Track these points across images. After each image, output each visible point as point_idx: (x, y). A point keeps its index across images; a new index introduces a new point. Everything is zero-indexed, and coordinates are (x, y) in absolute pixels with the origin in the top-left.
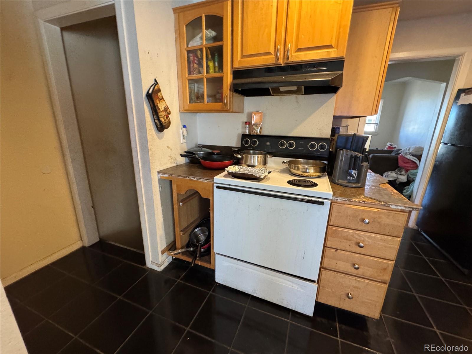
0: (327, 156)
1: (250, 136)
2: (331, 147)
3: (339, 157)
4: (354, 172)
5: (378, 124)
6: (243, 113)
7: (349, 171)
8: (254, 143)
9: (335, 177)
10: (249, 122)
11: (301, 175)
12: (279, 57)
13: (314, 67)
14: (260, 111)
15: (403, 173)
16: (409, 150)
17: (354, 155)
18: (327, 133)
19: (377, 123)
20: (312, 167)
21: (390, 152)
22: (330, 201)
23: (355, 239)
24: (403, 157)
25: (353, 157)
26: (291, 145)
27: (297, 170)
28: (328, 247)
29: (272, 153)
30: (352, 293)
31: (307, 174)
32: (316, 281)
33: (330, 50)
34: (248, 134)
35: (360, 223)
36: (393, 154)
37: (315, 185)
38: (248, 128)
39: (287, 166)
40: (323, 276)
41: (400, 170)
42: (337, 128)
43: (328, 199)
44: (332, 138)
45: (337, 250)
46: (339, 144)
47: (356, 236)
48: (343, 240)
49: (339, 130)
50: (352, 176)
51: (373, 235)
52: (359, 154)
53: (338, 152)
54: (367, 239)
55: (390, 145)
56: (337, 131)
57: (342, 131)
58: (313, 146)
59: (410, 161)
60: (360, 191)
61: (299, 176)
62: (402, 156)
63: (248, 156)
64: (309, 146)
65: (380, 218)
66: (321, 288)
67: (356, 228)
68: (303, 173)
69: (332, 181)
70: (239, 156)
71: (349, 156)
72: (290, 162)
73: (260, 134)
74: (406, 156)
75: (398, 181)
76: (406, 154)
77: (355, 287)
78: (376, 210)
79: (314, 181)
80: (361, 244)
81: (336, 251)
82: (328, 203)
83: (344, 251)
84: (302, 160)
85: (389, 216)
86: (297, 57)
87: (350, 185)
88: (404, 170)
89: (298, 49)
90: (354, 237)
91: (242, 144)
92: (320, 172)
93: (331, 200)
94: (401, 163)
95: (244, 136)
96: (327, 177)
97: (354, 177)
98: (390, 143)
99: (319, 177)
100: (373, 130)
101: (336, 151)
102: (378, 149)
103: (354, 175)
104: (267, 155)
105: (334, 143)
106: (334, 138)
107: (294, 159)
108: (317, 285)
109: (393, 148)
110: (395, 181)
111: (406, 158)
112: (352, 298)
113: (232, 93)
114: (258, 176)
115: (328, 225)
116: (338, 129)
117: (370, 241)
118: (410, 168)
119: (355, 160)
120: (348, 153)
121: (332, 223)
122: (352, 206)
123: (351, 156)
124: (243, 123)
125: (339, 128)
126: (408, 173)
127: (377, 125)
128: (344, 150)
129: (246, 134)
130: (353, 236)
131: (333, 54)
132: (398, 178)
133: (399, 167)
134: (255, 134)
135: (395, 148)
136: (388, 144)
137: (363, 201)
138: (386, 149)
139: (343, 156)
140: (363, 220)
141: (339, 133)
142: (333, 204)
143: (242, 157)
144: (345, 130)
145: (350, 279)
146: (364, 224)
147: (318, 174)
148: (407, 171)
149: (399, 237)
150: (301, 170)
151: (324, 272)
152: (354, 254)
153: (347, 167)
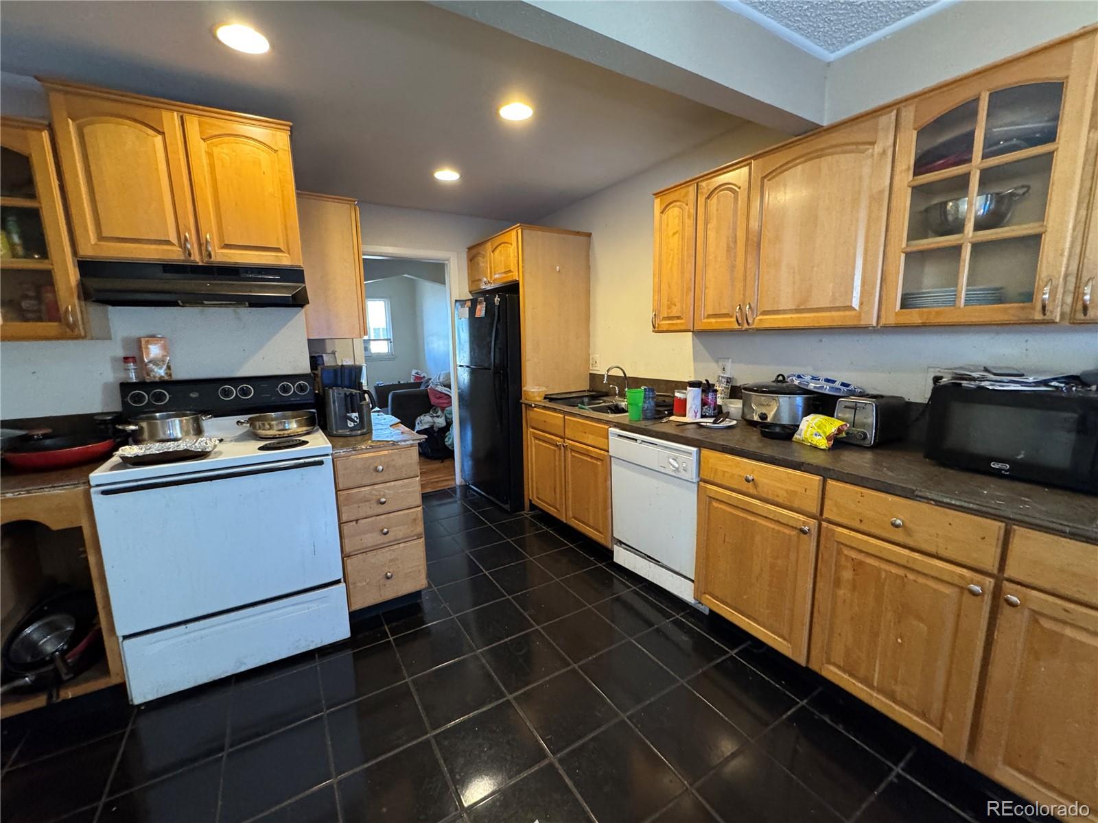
0: (312, 401)
1: (142, 385)
2: (317, 387)
3: (329, 398)
4: (355, 415)
5: (392, 340)
6: (109, 338)
7: (348, 414)
8: (160, 397)
9: (331, 429)
10: (134, 357)
11: (278, 436)
12: (192, 252)
13: (260, 273)
14: (159, 336)
15: (439, 413)
16: (439, 379)
17: (348, 393)
18: (304, 367)
19: (390, 339)
20: (294, 420)
21: (417, 385)
22: (330, 457)
23: (374, 497)
24: (433, 390)
25: (348, 396)
26: (245, 392)
27: (270, 429)
28: (345, 523)
29: (209, 411)
30: (391, 570)
31: (289, 432)
32: (342, 580)
33: (280, 254)
34: (138, 381)
35: (374, 474)
36: (422, 388)
37: (305, 443)
38: (134, 369)
39: (247, 429)
40: (349, 568)
41: (435, 409)
42: (319, 356)
43: (327, 455)
44: (314, 373)
45: (357, 521)
46: (326, 381)
47: (374, 492)
48: (360, 505)
49: (323, 360)
50: (353, 421)
51: (392, 483)
52: (354, 391)
53: (326, 392)
54: (387, 491)
55: (417, 373)
56: (320, 362)
57: (328, 360)
58: (286, 389)
59: (442, 395)
60: (367, 437)
61: (274, 437)
62: (431, 389)
63: (156, 424)
64: (278, 389)
65: (393, 460)
66: (351, 587)
67: (372, 481)
68: (281, 433)
69: (329, 435)
70: (133, 427)
71: (343, 395)
72: (250, 419)
73: (170, 380)
74: (437, 389)
75: (437, 427)
76: (437, 385)
77: (391, 561)
78: (386, 452)
79: (303, 438)
80: (383, 500)
81: (357, 523)
82: (328, 460)
83: (365, 518)
84: (273, 414)
85: (401, 454)
86: (226, 256)
87: (354, 433)
88: (439, 409)
89: (226, 245)
90: (373, 495)
91: (124, 403)
92: (308, 426)
93: (332, 454)
94: (433, 400)
95: (125, 387)
96: (320, 431)
97: (356, 422)
98: (416, 371)
99: (308, 433)
100: (387, 351)
101: (324, 391)
102: (402, 382)
103: (355, 419)
104: (200, 415)
105: (318, 379)
106: (316, 372)
107: (258, 415)
108: (344, 584)
109: (422, 378)
110: (432, 427)
111: (437, 391)
112: (392, 576)
113: (83, 303)
114: (200, 450)
115: (337, 491)
116: (320, 359)
117: (391, 492)
118: (445, 405)
119: (351, 398)
120: (340, 392)
121: (341, 487)
122: (360, 456)
123: (345, 394)
124: (114, 360)
125: (322, 357)
126: (445, 412)
127: (391, 342)
128: (334, 388)
129: (130, 381)
130: (370, 493)
131: (285, 260)
132: (434, 422)
133: (433, 406)
134: (157, 379)
135: (424, 377)
136: (414, 372)
137: (370, 446)
138: (412, 381)
139: (335, 396)
140: (376, 470)
141: (323, 364)
142: (335, 460)
143: (141, 429)
144: (331, 359)
145: (383, 552)
146: (379, 474)
147: (305, 428)
148: (443, 409)
149: (417, 477)
150: (275, 428)
151: (348, 561)
152: (378, 517)
153: (343, 411)
